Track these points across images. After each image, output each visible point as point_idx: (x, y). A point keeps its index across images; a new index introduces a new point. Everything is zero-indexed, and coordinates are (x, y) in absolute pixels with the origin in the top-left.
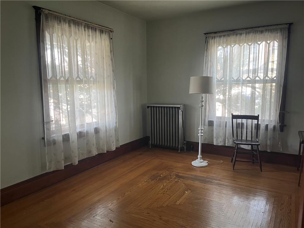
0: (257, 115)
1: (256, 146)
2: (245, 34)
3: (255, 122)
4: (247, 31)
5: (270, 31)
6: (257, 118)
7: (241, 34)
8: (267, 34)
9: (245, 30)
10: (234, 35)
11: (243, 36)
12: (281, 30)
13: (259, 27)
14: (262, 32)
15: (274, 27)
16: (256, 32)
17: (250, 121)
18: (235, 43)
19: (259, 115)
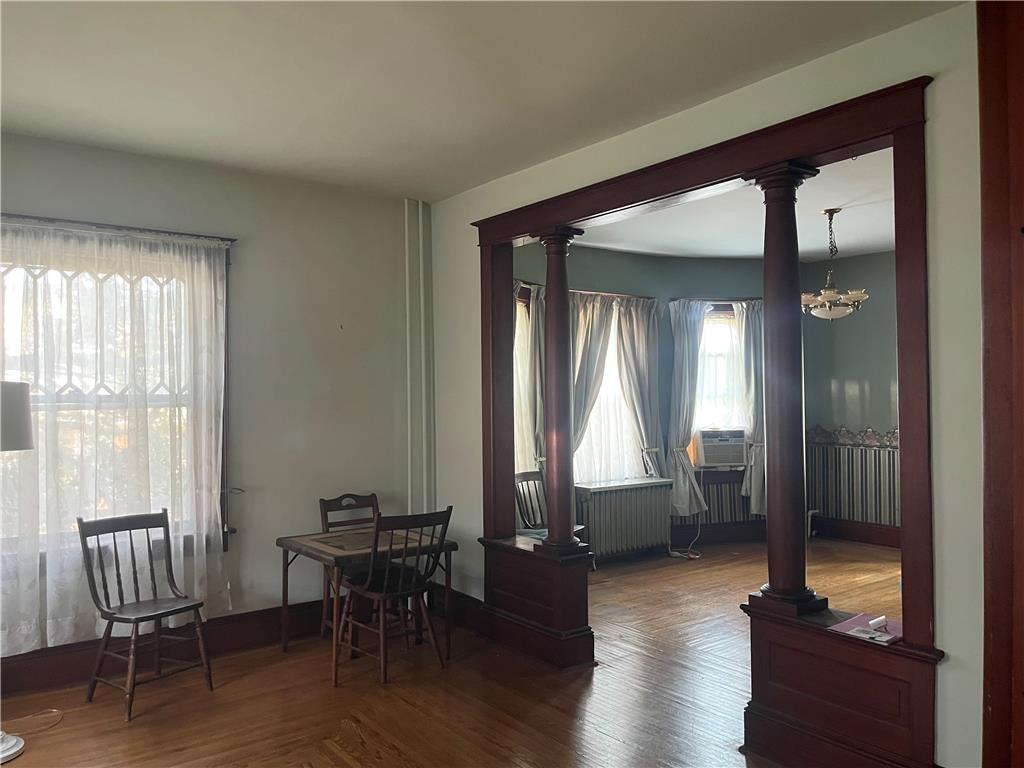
0: (160, 511)
1: (192, 612)
2: (96, 242)
3: (157, 533)
4: (107, 233)
5: (177, 251)
6: (160, 520)
7: (82, 240)
8: (169, 259)
9: (94, 228)
10: (55, 236)
11: (91, 247)
12: (209, 252)
13: (142, 230)
14: (153, 248)
15: (191, 241)
16: (133, 243)
17: (139, 535)
18: (61, 266)
19: (165, 511)
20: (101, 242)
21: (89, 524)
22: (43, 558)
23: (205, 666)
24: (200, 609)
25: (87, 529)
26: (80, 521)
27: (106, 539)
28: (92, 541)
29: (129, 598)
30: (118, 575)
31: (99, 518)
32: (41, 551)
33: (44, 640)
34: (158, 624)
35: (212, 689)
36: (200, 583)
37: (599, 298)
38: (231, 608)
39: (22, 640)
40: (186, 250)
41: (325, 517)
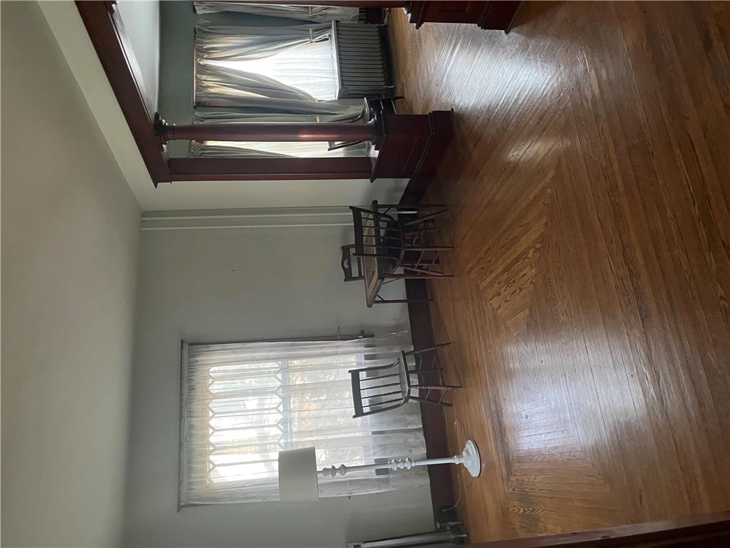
0: (350, 374)
1: (406, 357)
2: (193, 419)
3: (363, 375)
4: (185, 414)
5: (191, 374)
6: (355, 374)
7: (191, 427)
8: (197, 377)
9: (183, 421)
10: (190, 441)
11: (195, 421)
12: (191, 356)
13: (181, 395)
14: (191, 388)
15: (185, 366)
16: (190, 400)
17: (363, 385)
18: (208, 436)
19: (350, 371)
20: (191, 417)
21: (356, 412)
22: (374, 433)
23: (437, 348)
24: (405, 352)
25: (359, 412)
26: (354, 417)
27: (365, 402)
28: (366, 410)
29: (397, 388)
30: (385, 395)
31: (353, 406)
32: (370, 434)
33: (419, 429)
34: (412, 372)
35: (450, 343)
36: (391, 349)
37: (198, 76)
38: (407, 331)
39: (418, 441)
40: (192, 370)
41: (356, 278)
